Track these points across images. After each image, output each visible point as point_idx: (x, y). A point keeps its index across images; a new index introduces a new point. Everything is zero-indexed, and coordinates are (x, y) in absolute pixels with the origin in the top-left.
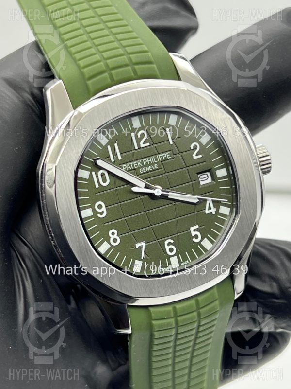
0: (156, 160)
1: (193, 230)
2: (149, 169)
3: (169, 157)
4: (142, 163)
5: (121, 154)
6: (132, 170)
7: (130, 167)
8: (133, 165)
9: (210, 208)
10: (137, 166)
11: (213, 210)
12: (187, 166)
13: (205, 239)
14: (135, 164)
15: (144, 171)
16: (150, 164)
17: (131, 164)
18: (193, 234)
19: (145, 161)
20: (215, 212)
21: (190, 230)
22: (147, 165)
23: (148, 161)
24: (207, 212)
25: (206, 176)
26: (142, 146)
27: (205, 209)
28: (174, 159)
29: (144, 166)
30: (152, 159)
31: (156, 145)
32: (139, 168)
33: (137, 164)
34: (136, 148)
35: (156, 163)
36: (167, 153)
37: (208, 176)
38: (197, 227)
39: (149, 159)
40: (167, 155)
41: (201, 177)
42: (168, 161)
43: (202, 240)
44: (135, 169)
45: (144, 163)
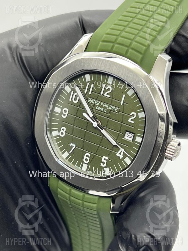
0: (108, 107)
1: (104, 158)
2: (102, 109)
3: (116, 110)
4: (100, 104)
5: (92, 91)
6: (93, 104)
7: (92, 102)
8: (95, 101)
9: (120, 154)
10: (97, 104)
11: (121, 156)
12: (123, 122)
13: (108, 168)
14: (96, 102)
15: (98, 109)
16: (104, 107)
17: (94, 100)
18: (103, 160)
19: (102, 104)
20: (122, 158)
21: (102, 157)
22: (102, 107)
23: (104, 105)
24: (117, 154)
25: (131, 135)
26: (105, 95)
27: (117, 152)
28: (118, 114)
29: (100, 106)
30: (106, 106)
31: (113, 100)
32: (97, 106)
33: (97, 102)
34: (102, 94)
35: (107, 109)
36: (116, 108)
37: (132, 136)
38: (107, 158)
39: (105, 105)
40: (116, 109)
41: (128, 134)
42: (114, 112)
43: (105, 167)
44: (95, 105)
45: (101, 105)
